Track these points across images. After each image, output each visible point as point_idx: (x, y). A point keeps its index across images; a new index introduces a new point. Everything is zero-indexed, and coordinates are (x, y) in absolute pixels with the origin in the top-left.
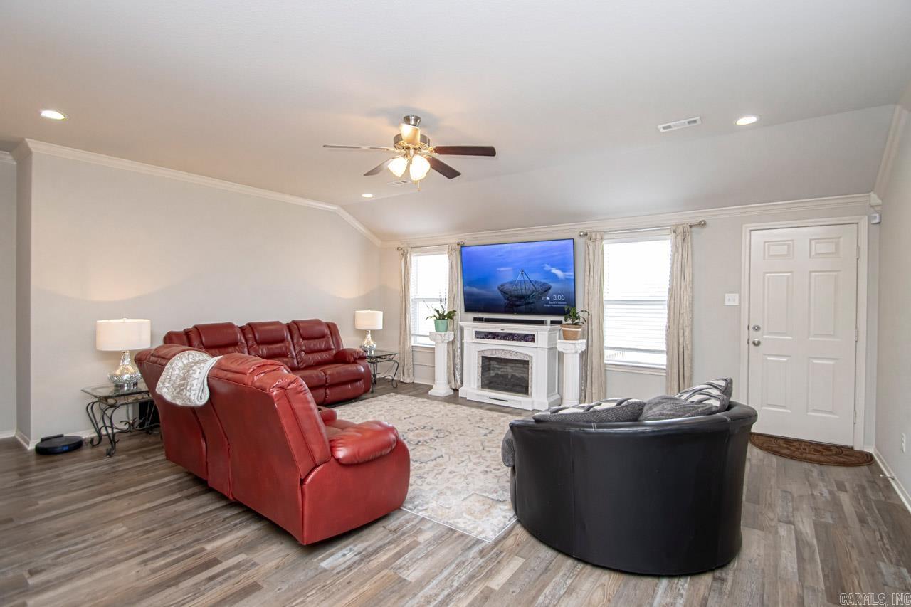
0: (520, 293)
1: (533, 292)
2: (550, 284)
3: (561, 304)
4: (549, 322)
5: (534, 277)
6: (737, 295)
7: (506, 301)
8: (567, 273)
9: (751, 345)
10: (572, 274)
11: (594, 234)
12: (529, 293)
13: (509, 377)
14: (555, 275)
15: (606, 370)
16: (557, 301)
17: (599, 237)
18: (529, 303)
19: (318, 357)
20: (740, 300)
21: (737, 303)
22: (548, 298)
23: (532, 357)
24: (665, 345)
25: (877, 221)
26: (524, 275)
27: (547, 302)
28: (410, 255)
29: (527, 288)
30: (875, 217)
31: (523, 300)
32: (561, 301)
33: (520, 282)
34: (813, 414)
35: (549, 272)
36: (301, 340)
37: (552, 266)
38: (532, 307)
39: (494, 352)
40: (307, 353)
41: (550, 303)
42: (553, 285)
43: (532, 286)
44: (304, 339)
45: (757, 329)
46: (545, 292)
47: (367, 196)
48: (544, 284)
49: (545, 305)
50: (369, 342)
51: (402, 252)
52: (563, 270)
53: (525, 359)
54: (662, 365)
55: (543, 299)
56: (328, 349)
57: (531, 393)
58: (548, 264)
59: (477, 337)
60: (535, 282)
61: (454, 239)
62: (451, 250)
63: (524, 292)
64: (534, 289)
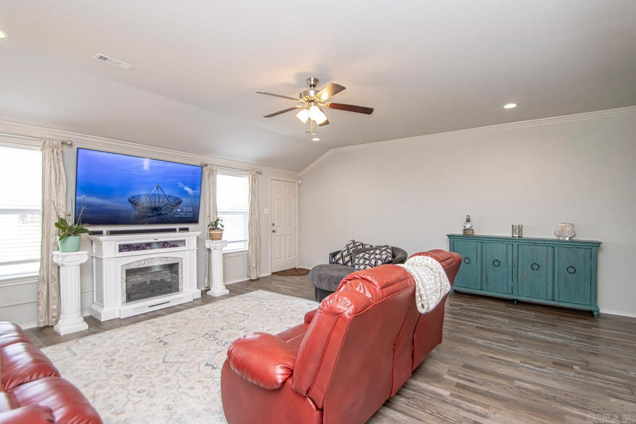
1: (167, 204)
2: (182, 199)
3: (190, 215)
4: (178, 230)
5: (167, 192)
8: (195, 191)
12: (162, 206)
14: (186, 192)
16: (186, 212)
18: (161, 214)
22: (179, 210)
26: (159, 189)
27: (177, 213)
29: (161, 201)
37: (185, 185)
38: (164, 218)
41: (180, 214)
43: (166, 199)
46: (177, 205)
48: (177, 198)
52: (193, 189)
55: (174, 210)
58: (182, 182)
59: (120, 250)
60: (169, 197)
63: (157, 205)
64: (168, 202)
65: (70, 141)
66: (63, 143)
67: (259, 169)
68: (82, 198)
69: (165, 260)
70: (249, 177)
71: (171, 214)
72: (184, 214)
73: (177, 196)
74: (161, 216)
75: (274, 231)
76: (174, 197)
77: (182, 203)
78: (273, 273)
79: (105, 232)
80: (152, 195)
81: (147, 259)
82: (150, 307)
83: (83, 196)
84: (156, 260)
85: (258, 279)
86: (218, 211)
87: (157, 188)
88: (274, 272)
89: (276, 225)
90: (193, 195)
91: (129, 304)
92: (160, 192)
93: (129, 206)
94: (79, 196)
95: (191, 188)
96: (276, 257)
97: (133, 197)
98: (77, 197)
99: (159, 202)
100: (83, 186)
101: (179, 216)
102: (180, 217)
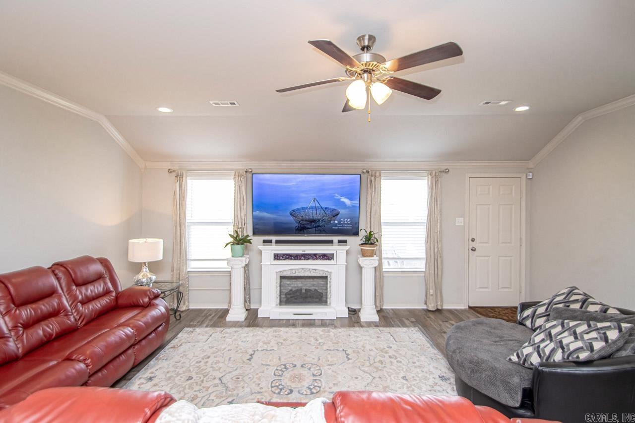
0: (311, 218)
2: (340, 210)
6: (462, 219)
7: (297, 225)
9: (471, 251)
10: (358, 202)
11: (374, 172)
13: (304, 291)
14: (344, 203)
15: (383, 276)
17: (378, 174)
19: (98, 305)
20: (464, 222)
21: (462, 224)
22: (336, 222)
23: (330, 273)
24: (425, 255)
25: (531, 177)
28: (186, 178)
30: (529, 175)
31: (313, 224)
32: (348, 224)
33: (312, 208)
34: (502, 290)
35: (339, 200)
36: (74, 287)
39: (294, 271)
40: (83, 303)
42: (342, 211)
44: (77, 285)
45: (473, 240)
47: (164, 110)
48: (334, 210)
49: (333, 228)
50: (146, 275)
51: (174, 174)
52: (351, 199)
53: (324, 275)
54: (422, 268)
55: (331, 222)
56: (107, 292)
57: (330, 303)
58: (338, 194)
60: (326, 208)
61: (241, 166)
62: (238, 175)
63: (315, 217)
65: (251, 169)
66: (246, 172)
67: (444, 165)
68: (257, 213)
69: (314, 272)
70: (428, 178)
71: (329, 226)
72: (341, 225)
73: (333, 207)
74: (319, 228)
75: (473, 250)
76: (330, 208)
77: (339, 215)
78: (470, 308)
79: (274, 241)
80: (310, 208)
81: (298, 269)
82: (294, 314)
83: (258, 212)
84: (305, 271)
85: (438, 311)
86: (382, 221)
87: (314, 201)
88: (471, 305)
89: (477, 240)
90: (351, 206)
91: (282, 308)
92: (317, 205)
93: (291, 218)
94: (255, 211)
95: (348, 198)
96: (478, 286)
97: (293, 211)
98: (254, 213)
99: (316, 214)
100: (258, 204)
101: (336, 228)
102: (338, 229)
